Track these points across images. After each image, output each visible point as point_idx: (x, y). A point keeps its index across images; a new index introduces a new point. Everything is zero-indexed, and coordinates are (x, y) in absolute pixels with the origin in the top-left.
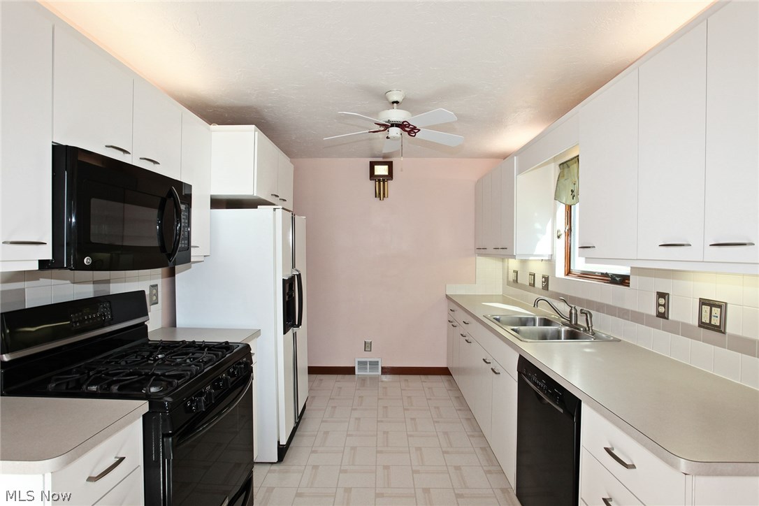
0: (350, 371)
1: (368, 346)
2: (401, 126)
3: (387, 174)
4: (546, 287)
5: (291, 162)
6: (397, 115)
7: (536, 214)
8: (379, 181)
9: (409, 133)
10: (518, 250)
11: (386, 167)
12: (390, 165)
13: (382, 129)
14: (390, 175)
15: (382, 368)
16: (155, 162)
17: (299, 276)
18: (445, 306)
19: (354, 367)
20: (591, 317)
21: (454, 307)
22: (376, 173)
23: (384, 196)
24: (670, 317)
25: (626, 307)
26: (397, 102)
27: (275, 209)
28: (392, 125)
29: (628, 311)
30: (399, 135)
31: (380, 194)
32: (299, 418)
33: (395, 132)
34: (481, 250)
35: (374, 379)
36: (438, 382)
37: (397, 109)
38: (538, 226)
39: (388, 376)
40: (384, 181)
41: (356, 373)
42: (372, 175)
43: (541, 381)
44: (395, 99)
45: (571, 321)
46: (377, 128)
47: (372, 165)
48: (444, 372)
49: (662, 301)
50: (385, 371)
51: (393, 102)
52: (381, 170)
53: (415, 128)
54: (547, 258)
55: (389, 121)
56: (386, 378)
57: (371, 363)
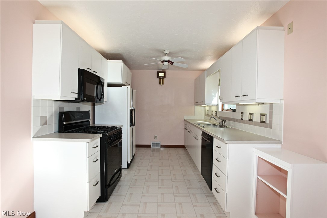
0: (149, 146)
1: (156, 137)
2: (168, 61)
3: (163, 76)
4: (216, 115)
5: (131, 71)
6: (167, 58)
7: (212, 90)
8: (161, 78)
9: (171, 64)
10: (207, 102)
11: (163, 74)
12: (165, 73)
13: (162, 62)
14: (165, 77)
15: (161, 145)
16: (96, 72)
17: (134, 109)
18: (183, 123)
19: (151, 145)
20: (226, 122)
21: (186, 123)
22: (160, 76)
23: (162, 84)
24: (244, 119)
25: (235, 118)
26: (167, 54)
27: (128, 87)
28: (165, 61)
29: (235, 119)
30: (167, 64)
31: (161, 83)
32: (133, 157)
33: (166, 63)
34: (196, 103)
35: (158, 150)
36: (181, 151)
37: (167, 56)
38: (213, 94)
39: (163, 148)
40: (162, 79)
41: (152, 147)
42: (158, 77)
43: (206, 136)
44: (166, 53)
45: (221, 124)
46: (161, 62)
47: (158, 73)
48: (183, 147)
49: (242, 115)
50: (162, 146)
51: (166, 54)
52: (161, 75)
53: (172, 62)
54: (216, 105)
55: (164, 60)
56: (162, 149)
57: (157, 144)
